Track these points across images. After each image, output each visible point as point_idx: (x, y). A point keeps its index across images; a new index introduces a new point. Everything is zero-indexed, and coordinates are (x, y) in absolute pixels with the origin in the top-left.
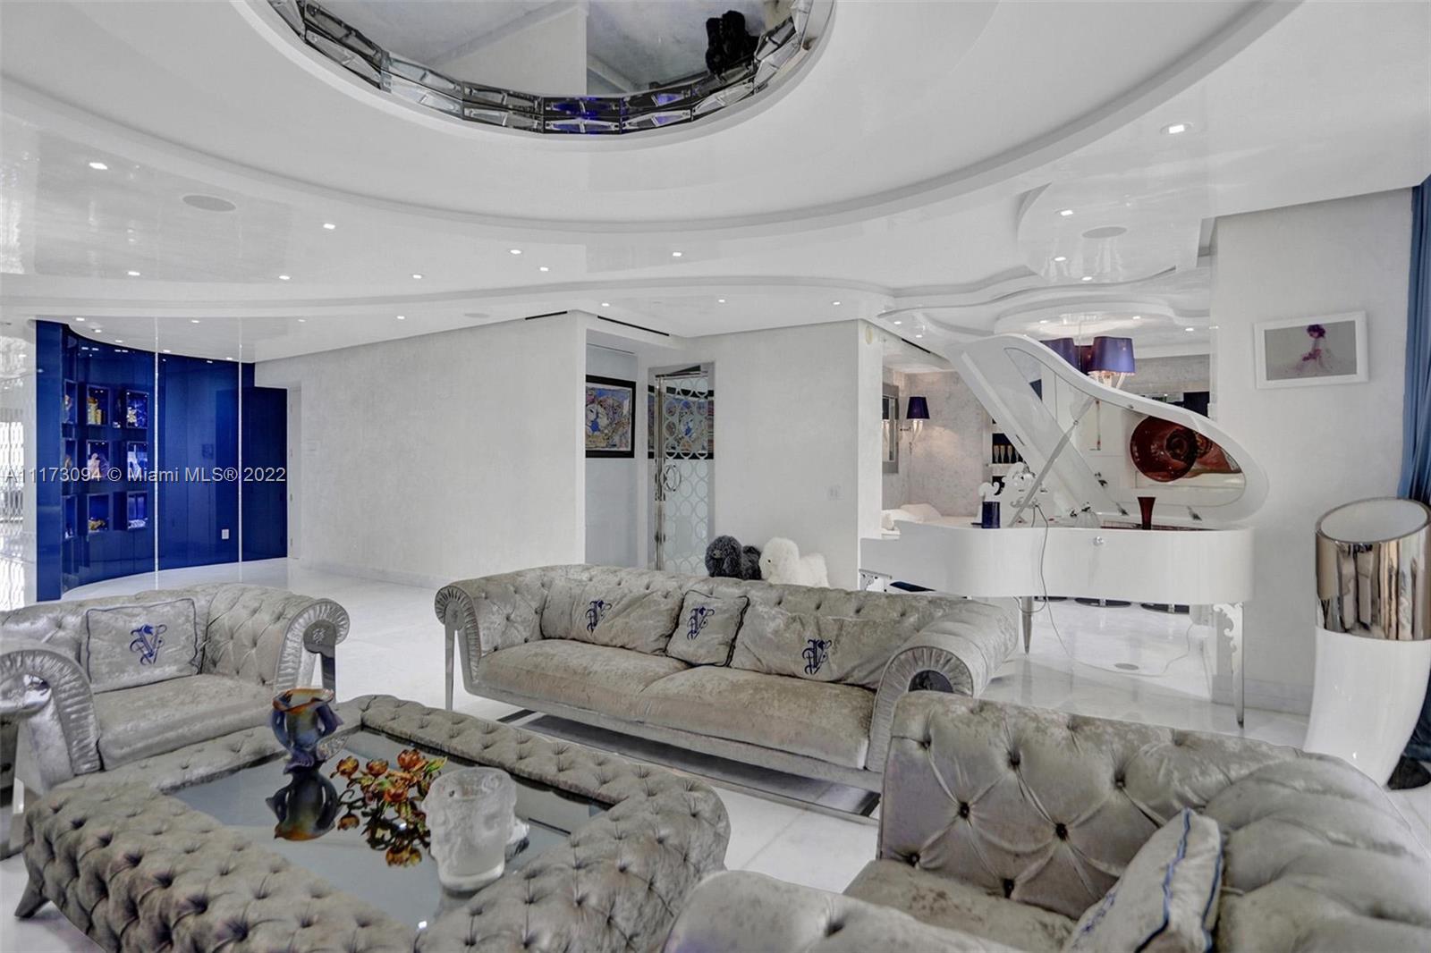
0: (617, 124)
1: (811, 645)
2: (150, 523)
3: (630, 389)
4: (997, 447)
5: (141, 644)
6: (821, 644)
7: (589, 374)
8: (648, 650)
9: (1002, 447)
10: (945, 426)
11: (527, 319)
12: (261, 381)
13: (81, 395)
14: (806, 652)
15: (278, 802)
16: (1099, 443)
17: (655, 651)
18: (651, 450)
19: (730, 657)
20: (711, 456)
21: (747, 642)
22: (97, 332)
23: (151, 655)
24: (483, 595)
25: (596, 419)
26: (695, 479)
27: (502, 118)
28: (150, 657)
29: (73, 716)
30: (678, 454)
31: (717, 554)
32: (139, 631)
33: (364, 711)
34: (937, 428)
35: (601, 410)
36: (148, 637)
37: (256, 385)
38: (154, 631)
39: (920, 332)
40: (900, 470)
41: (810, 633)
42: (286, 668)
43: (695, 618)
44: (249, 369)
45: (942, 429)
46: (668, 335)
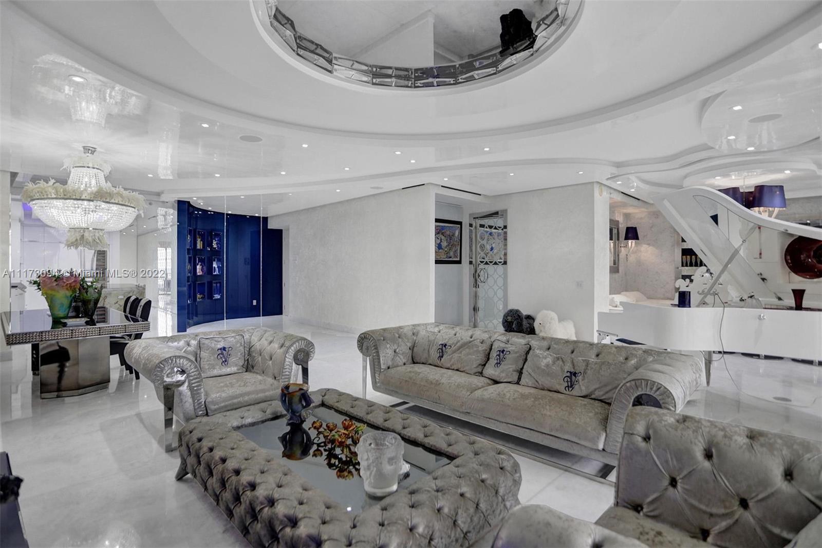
0: (454, 79)
1: (568, 374)
2: (222, 297)
3: (459, 226)
4: (684, 257)
5: (222, 356)
6: (575, 374)
7: (437, 218)
8: (472, 373)
9: (688, 257)
10: (649, 244)
11: (403, 189)
12: (272, 225)
13: (194, 234)
14: (566, 378)
15: (283, 439)
16: (761, 254)
17: (476, 373)
18: (471, 260)
19: (519, 379)
20: (505, 263)
21: (530, 371)
22: (201, 204)
23: (226, 361)
24: (382, 338)
25: (440, 243)
26: (496, 276)
27: (392, 82)
28: (225, 362)
29: (195, 388)
30: (487, 262)
31: (509, 318)
32: (221, 349)
33: (323, 396)
34: (644, 246)
35: (443, 237)
36: (224, 352)
37: (269, 228)
38: (227, 350)
39: (633, 187)
40: (620, 271)
41: (568, 367)
42: (286, 372)
43: (499, 355)
44: (265, 219)
45: (647, 246)
46: (480, 195)
